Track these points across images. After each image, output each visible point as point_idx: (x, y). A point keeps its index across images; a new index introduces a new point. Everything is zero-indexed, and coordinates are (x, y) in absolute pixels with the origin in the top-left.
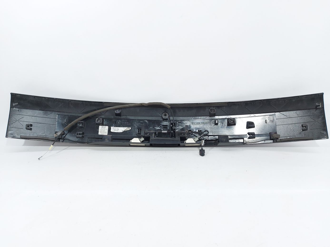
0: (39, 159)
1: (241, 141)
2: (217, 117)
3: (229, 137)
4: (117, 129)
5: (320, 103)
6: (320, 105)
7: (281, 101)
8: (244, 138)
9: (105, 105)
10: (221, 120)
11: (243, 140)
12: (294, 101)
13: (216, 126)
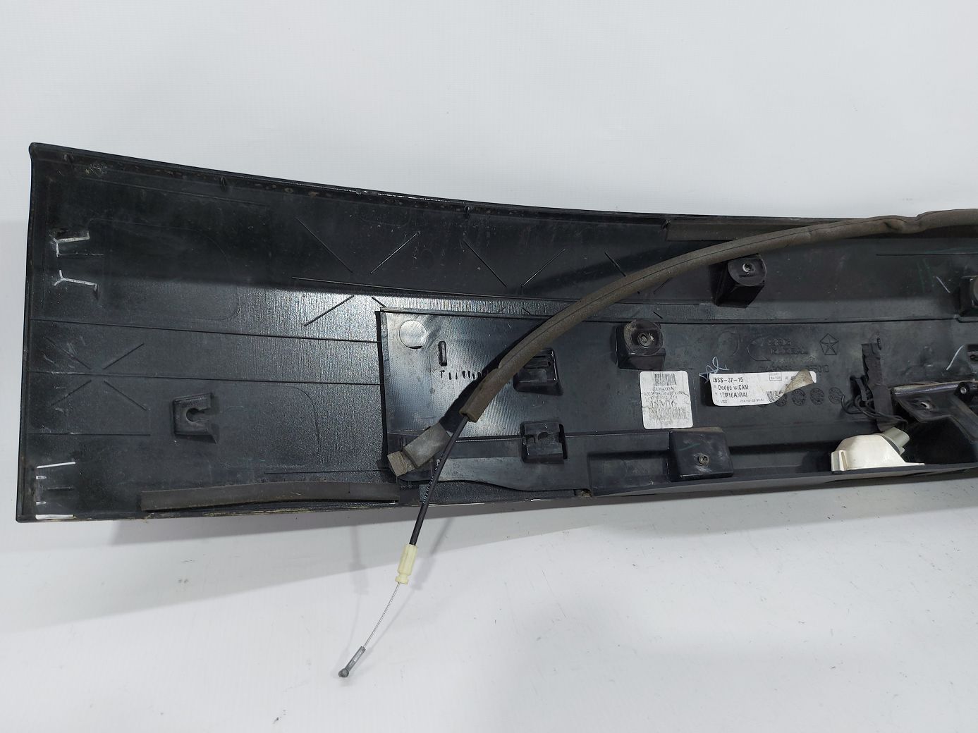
0: (344, 674)
4: (736, 384)
9: (675, 235)
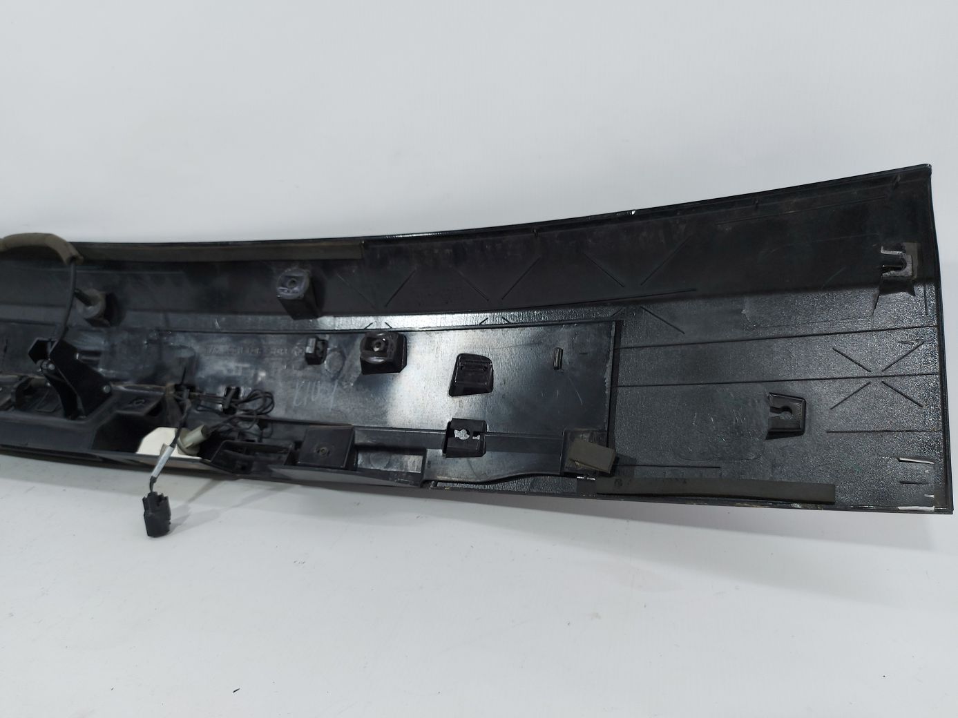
1: (412, 463)
2: (327, 322)
3: (360, 440)
5: (906, 245)
6: (908, 258)
7: (644, 234)
8: (429, 451)
10: (341, 338)
11: (421, 458)
12: (728, 229)
13: (310, 368)
